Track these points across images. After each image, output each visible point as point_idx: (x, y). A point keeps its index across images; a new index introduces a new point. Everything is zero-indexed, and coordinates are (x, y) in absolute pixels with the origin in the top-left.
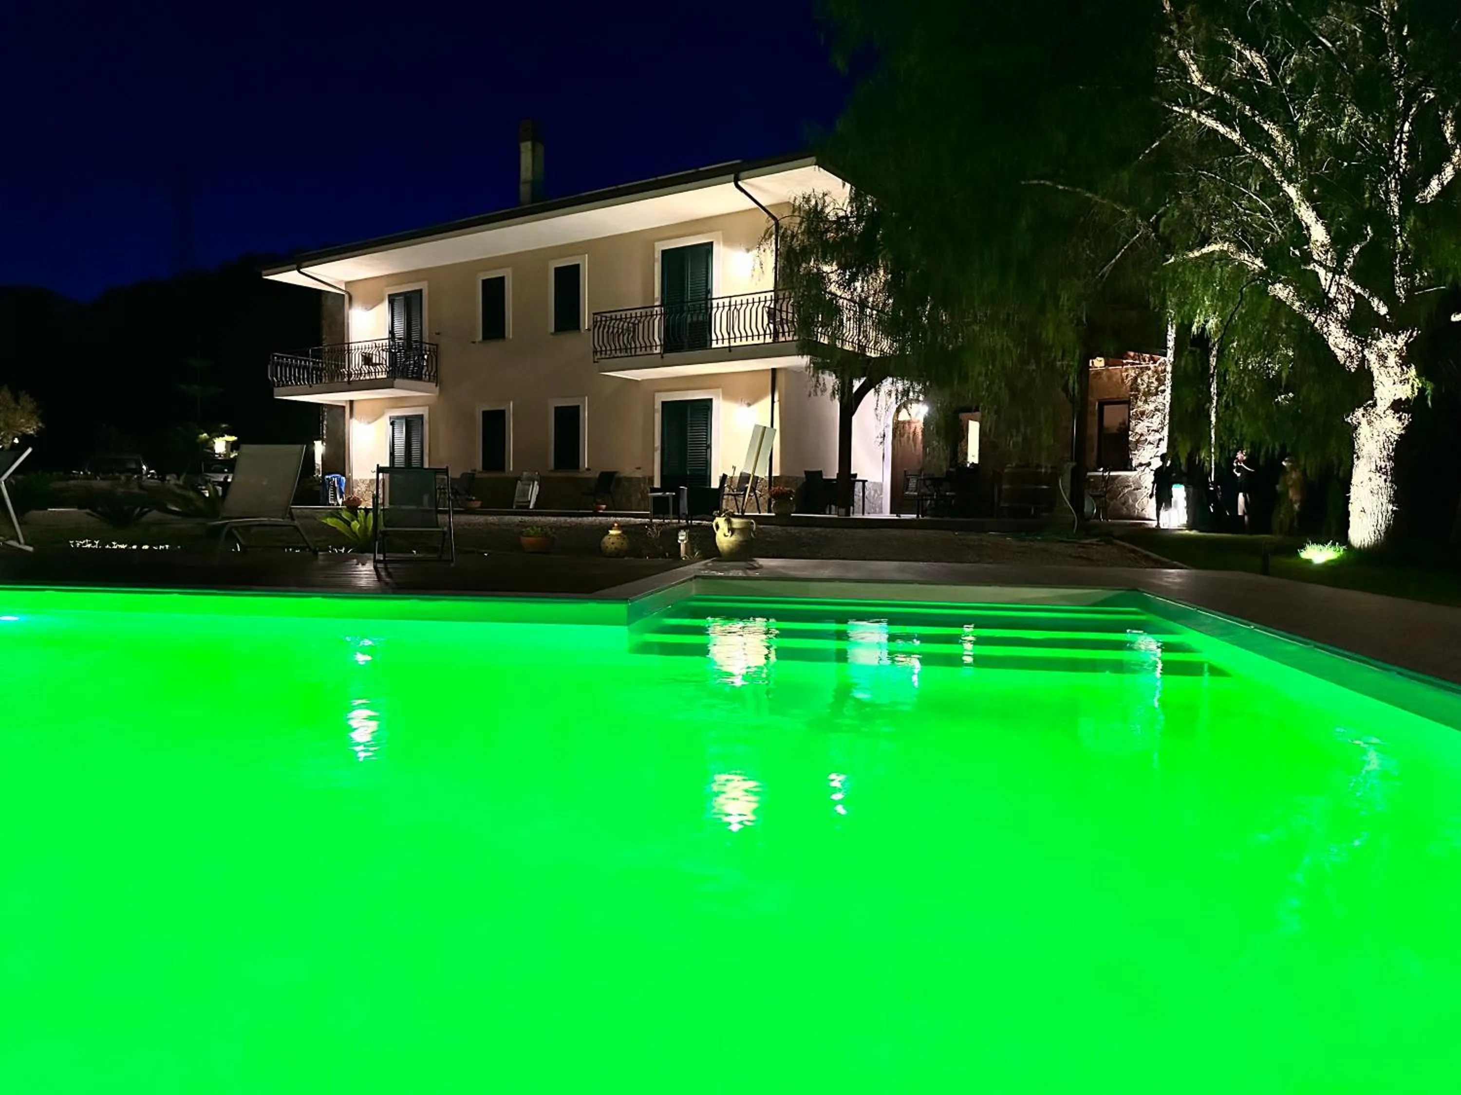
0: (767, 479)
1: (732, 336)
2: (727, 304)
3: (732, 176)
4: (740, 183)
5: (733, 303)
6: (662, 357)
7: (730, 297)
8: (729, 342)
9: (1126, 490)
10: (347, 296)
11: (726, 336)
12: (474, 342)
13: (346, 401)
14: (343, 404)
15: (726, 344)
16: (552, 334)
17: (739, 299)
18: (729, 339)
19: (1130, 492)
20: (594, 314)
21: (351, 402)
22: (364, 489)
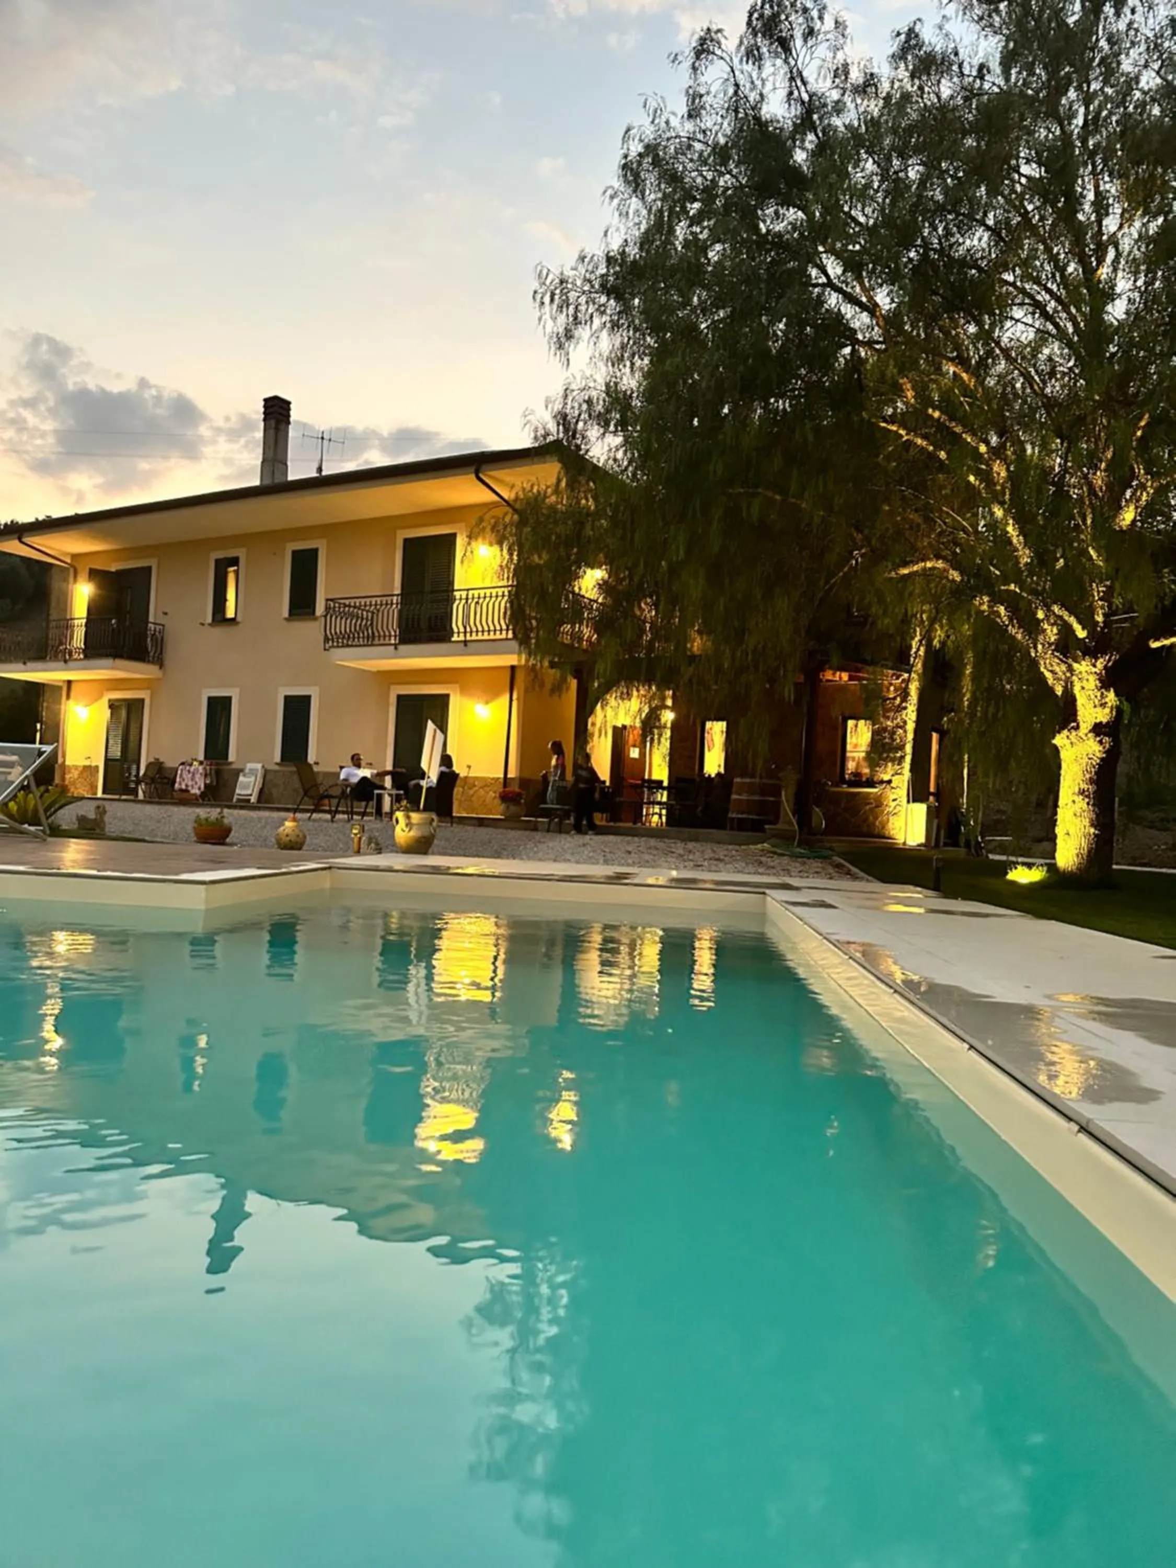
0: (502, 781)
1: (468, 629)
2: (464, 596)
3: (473, 469)
4: (481, 476)
5: (470, 596)
6: (396, 648)
7: (468, 590)
8: (465, 636)
9: (868, 807)
10: (72, 570)
11: (462, 630)
12: (203, 624)
13: (64, 681)
14: (60, 684)
15: (462, 638)
16: (286, 619)
17: (476, 593)
18: (465, 632)
19: (872, 810)
20: (327, 600)
21: (69, 683)
22: (76, 776)
